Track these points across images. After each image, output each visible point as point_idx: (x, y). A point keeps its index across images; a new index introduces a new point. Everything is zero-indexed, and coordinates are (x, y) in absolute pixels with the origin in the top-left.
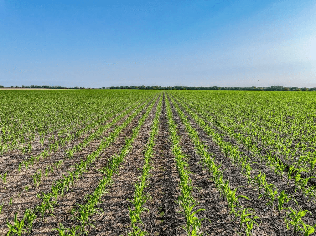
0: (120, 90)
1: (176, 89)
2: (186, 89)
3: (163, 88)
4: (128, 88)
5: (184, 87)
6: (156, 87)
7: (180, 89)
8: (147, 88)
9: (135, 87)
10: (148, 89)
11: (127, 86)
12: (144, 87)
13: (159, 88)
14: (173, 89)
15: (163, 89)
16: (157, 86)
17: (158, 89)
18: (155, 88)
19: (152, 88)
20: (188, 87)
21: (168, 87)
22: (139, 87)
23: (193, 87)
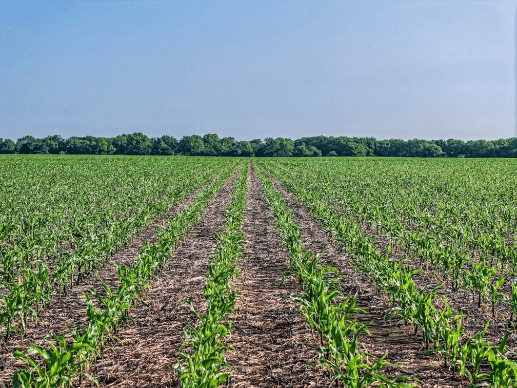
0: (16, 156)
1: (316, 155)
2: (368, 154)
3: (243, 144)
4: (55, 145)
5: (357, 141)
6: (206, 140)
7: (339, 154)
8: (160, 148)
9: (97, 140)
10: (164, 153)
11: (55, 138)
12: (144, 139)
13: (225, 148)
14: (298, 153)
15: (245, 154)
16: (215, 136)
17: (220, 154)
18: (202, 147)
19: (185, 147)
20: (379, 139)
21: (271, 142)
22: (115, 142)
23: (406, 140)
